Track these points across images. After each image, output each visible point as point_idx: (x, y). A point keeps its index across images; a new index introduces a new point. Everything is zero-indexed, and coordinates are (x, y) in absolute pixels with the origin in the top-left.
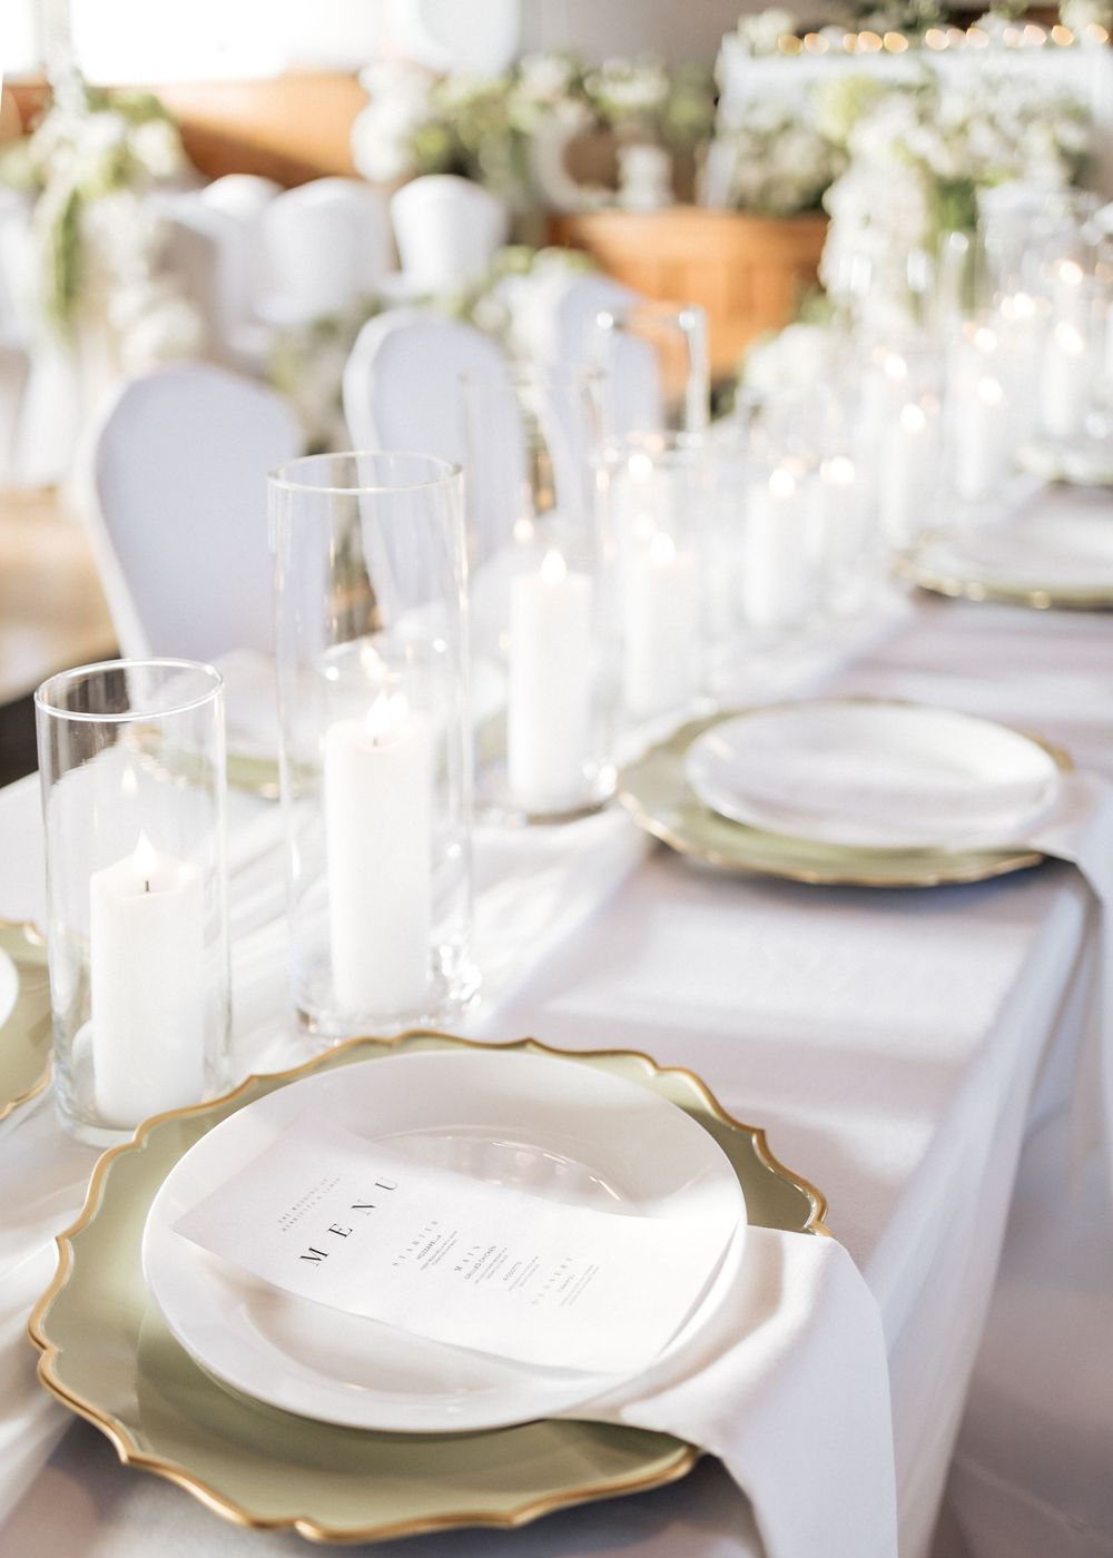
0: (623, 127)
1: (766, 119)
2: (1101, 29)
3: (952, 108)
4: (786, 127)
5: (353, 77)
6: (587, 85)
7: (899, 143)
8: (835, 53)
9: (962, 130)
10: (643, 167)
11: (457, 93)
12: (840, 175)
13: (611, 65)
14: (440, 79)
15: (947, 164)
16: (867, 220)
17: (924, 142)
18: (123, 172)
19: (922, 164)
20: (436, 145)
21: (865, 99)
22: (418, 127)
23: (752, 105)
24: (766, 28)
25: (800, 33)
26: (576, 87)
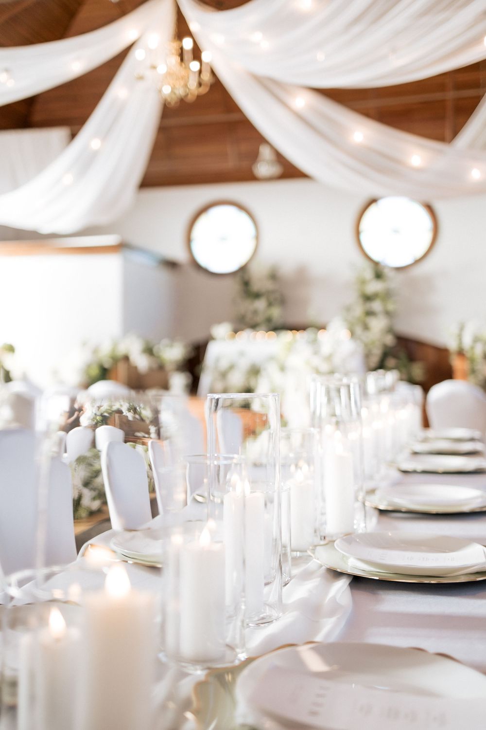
0: (169, 367)
1: (224, 364)
3: (325, 349)
4: (232, 367)
6: (155, 351)
7: (308, 361)
9: (330, 357)
10: (179, 381)
13: (162, 342)
20: (95, 371)
22: (89, 366)
23: (218, 360)
24: (222, 331)
25: (236, 331)
26: (149, 351)
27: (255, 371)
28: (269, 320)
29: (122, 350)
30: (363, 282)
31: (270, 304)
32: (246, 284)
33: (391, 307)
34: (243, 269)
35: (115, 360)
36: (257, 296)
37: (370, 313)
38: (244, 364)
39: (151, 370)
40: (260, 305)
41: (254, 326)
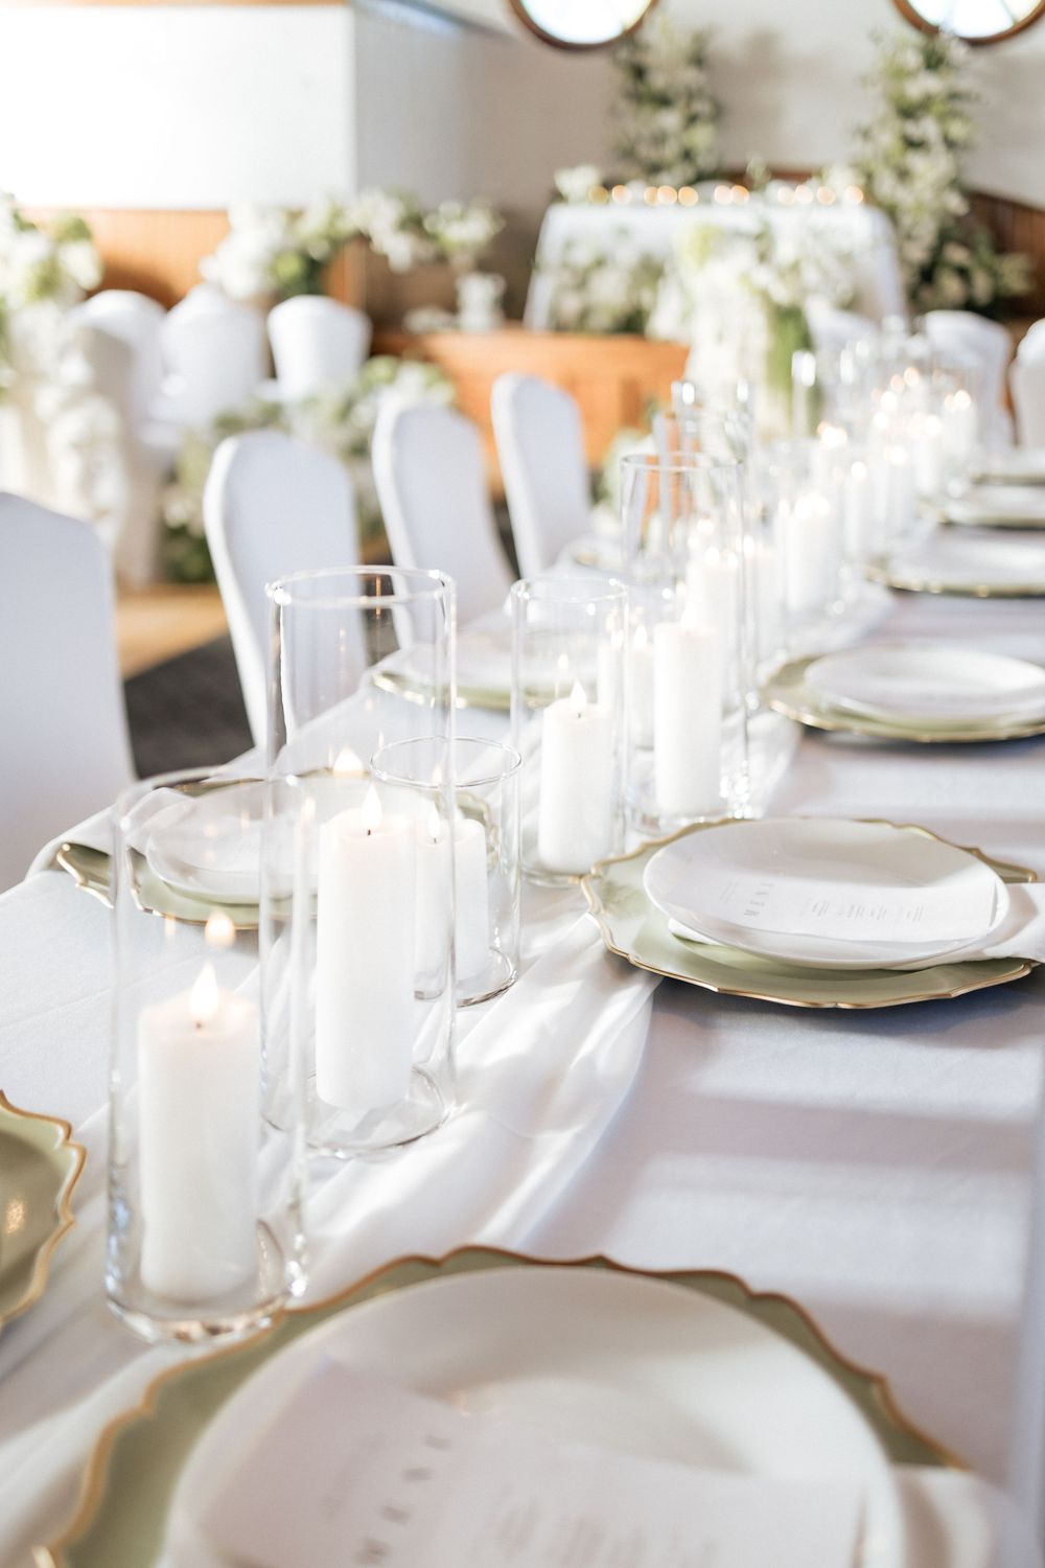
0: (460, 260)
1: (582, 256)
2: (858, 189)
3: (785, 251)
4: (600, 263)
5: (222, 214)
6: (427, 225)
7: (745, 277)
8: (639, 204)
9: (795, 268)
10: (479, 294)
11: (313, 226)
12: (655, 304)
13: (444, 208)
14: (295, 216)
15: (782, 295)
16: (720, 337)
17: (764, 277)
18: (49, 283)
19: (765, 295)
20: (292, 267)
21: (714, 243)
22: (278, 255)
23: (569, 245)
24: (578, 181)
25: (608, 185)
26: (414, 223)
27: (652, 271)
28: (687, 155)
29: (351, 222)
30: (900, 74)
31: (692, 120)
32: (639, 72)
33: (957, 130)
34: (630, 36)
35: (337, 243)
36: (663, 101)
37: (913, 144)
38: (627, 256)
39: (419, 264)
40: (670, 120)
41: (653, 170)
